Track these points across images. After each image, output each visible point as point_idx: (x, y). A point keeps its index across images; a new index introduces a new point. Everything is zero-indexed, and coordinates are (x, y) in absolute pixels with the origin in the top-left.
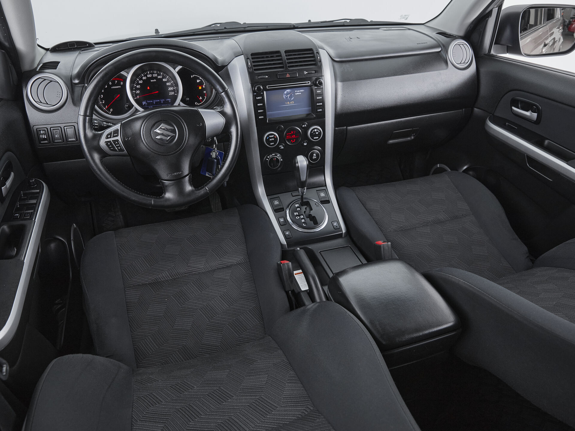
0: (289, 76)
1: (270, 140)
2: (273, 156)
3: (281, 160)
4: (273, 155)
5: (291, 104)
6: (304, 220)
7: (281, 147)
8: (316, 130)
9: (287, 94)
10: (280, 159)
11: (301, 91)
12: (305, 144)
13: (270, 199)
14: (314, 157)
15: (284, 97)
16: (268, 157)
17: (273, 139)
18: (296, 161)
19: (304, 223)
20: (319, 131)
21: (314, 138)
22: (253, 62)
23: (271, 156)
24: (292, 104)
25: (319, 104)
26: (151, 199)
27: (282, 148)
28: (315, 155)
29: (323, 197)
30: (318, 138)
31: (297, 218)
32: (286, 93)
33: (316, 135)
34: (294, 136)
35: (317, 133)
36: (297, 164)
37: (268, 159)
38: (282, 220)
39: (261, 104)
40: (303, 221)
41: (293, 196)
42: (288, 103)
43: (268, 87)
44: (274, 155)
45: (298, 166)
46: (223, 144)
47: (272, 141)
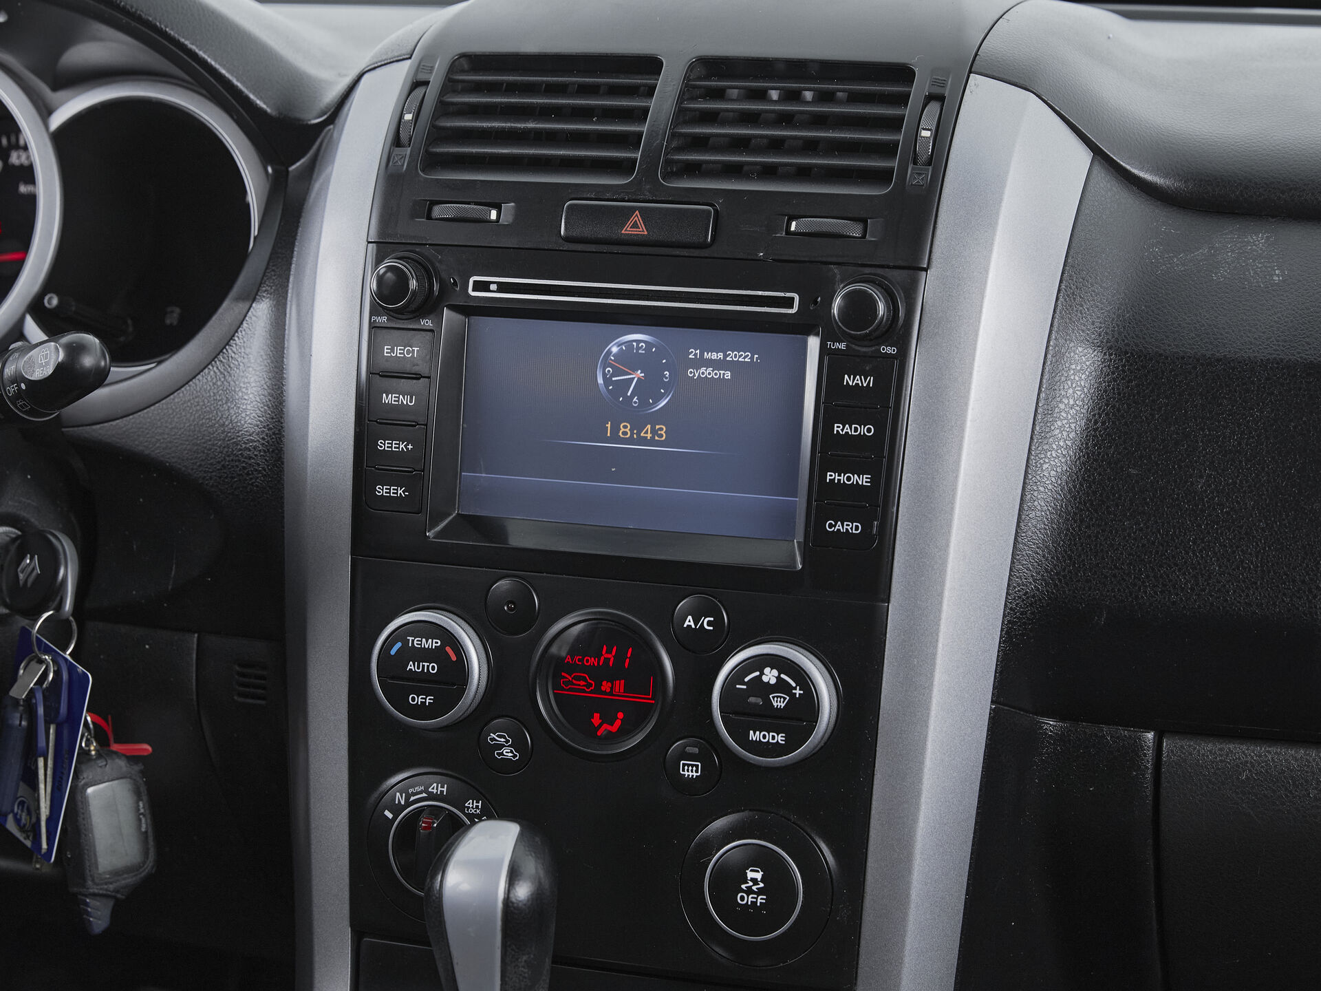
0: (642, 231)
1: (411, 666)
2: (432, 797)
4: (434, 788)
5: (644, 441)
7: (501, 746)
8: (770, 676)
11: (732, 356)
12: (690, 771)
14: (749, 891)
15: (600, 381)
16: (400, 798)
17: (433, 668)
20: (798, 692)
21: (754, 736)
22: (444, 110)
23: (418, 793)
24: (652, 442)
25: (843, 478)
27: (507, 753)
28: (759, 876)
30: (780, 738)
32: (615, 350)
33: (770, 720)
34: (619, 686)
35: (779, 702)
37: (397, 809)
42: (625, 429)
43: (477, 286)
44: (440, 797)
47: (422, 683)
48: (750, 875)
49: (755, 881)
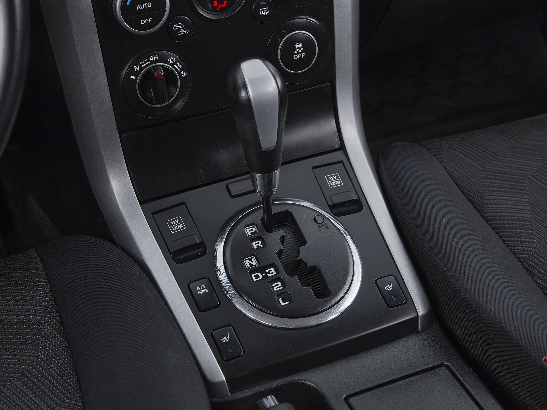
1: (139, 7)
2: (152, 62)
3: (184, 74)
4: (152, 58)
6: (280, 285)
7: (180, 29)
10: (179, 73)
13: (153, 214)
16: (137, 68)
17: (149, 5)
18: (240, 82)
19: (280, 294)
23: (145, 63)
27: (183, 31)
28: (300, 46)
29: (338, 190)
31: (256, 277)
36: (243, 94)
37: (136, 74)
38: (202, 290)
40: (277, 287)
41: (233, 197)
44: (156, 61)
45: (249, 100)
47: (145, 13)
48: (297, 46)
49: (299, 48)
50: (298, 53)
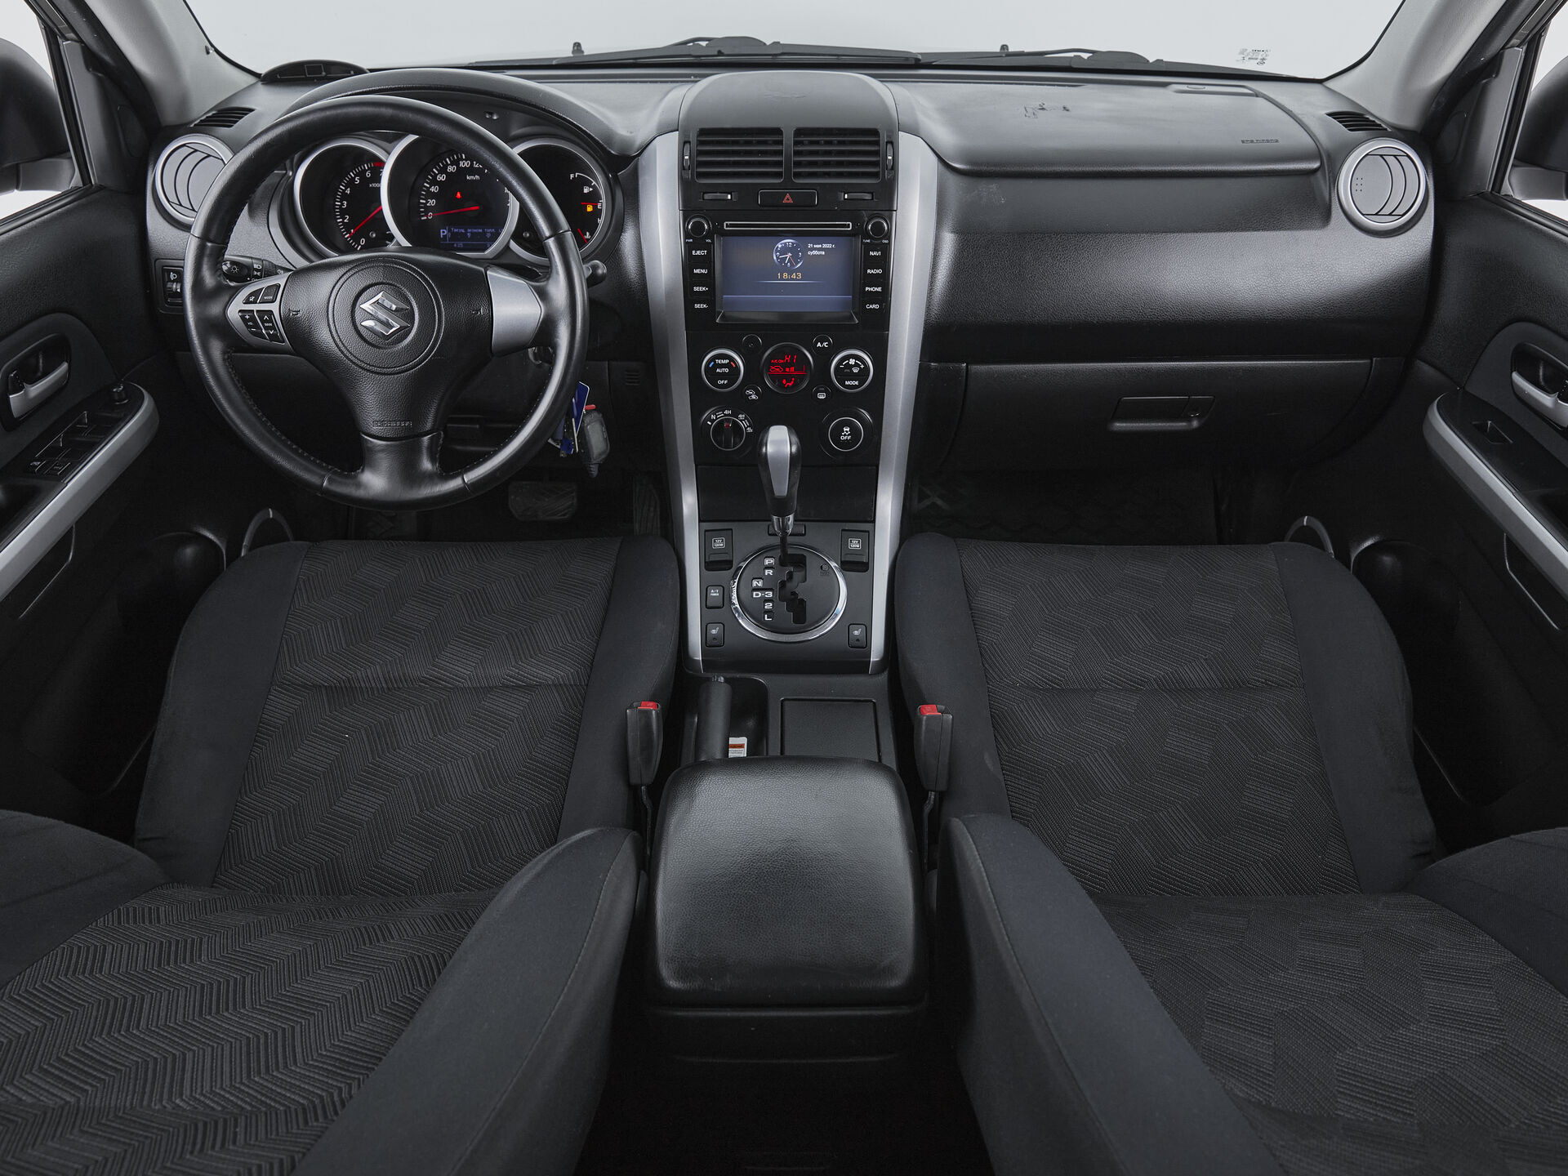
0: (791, 201)
1: (718, 370)
2: (725, 415)
3: (750, 430)
4: (726, 412)
5: (793, 279)
6: (771, 605)
7: (751, 395)
8: (852, 362)
9: (784, 250)
10: (746, 428)
11: (825, 246)
12: (822, 396)
13: (706, 531)
15: (775, 258)
16: (713, 417)
17: (727, 370)
18: (765, 441)
19: (768, 612)
20: (862, 366)
21: (847, 383)
22: (700, 153)
23: (720, 414)
24: (796, 279)
25: (872, 289)
26: (323, 473)
27: (754, 397)
28: (848, 430)
29: (855, 552)
30: (857, 383)
31: (757, 595)
32: (780, 246)
33: (853, 377)
34: (792, 369)
35: (856, 370)
36: (764, 450)
37: (712, 421)
38: (714, 593)
39: (703, 271)
40: (768, 606)
41: (770, 535)
42: (785, 275)
43: (727, 226)
44: (729, 415)
45: (766, 453)
46: (607, 366)
47: (723, 376)
48: (845, 429)
49: (847, 432)
50: (845, 435)
